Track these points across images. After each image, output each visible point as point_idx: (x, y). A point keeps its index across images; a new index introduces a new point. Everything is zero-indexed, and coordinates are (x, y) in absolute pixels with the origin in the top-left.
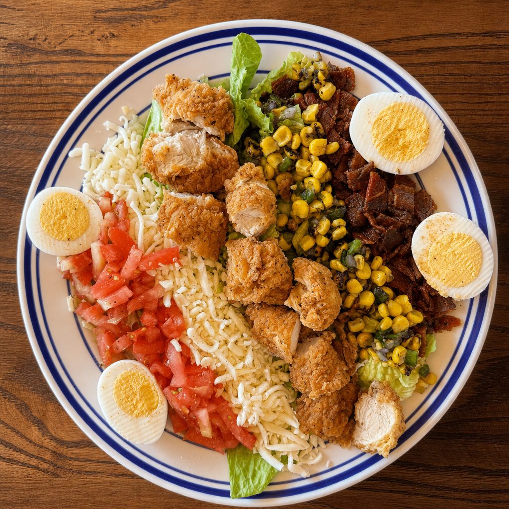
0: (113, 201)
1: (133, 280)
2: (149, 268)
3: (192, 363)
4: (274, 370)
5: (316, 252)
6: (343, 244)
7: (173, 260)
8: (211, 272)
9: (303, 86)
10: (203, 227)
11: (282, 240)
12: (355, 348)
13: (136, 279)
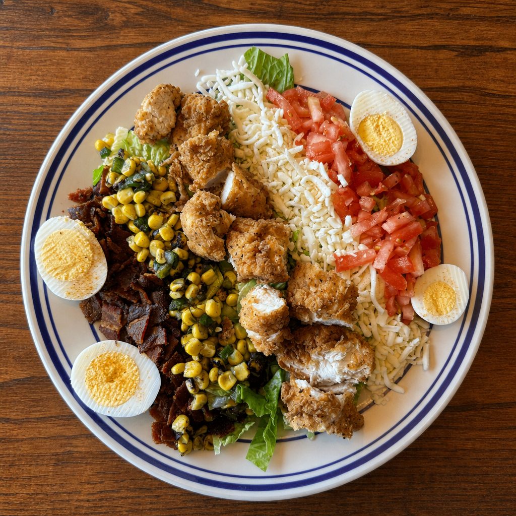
0: (400, 315)
1: (382, 240)
2: (365, 251)
3: (327, 164)
4: (249, 160)
5: (200, 268)
6: (174, 275)
7: (342, 259)
8: (305, 250)
9: (204, 430)
10: (311, 292)
11: (233, 280)
12: (170, 176)
13: (379, 241)
